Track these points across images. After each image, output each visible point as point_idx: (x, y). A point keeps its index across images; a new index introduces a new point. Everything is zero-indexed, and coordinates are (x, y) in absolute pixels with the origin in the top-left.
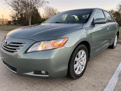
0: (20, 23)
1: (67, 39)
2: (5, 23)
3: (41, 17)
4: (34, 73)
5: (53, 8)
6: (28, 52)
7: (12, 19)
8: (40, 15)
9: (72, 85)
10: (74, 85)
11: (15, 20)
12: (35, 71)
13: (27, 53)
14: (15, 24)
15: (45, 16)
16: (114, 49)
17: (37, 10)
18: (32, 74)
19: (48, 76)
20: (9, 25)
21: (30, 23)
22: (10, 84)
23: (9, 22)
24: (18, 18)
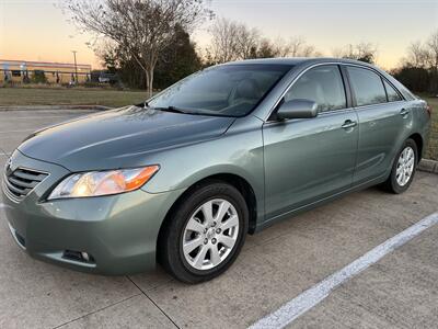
0: (127, 80)
1: (157, 168)
2: (82, 78)
3: (199, 59)
4: (65, 257)
5: (244, 27)
6: (50, 198)
7: (104, 65)
8: (197, 51)
9: (175, 298)
10: (180, 300)
11: (112, 70)
12: (67, 251)
13: (47, 201)
14: (113, 82)
15: (213, 56)
16: (396, 196)
17: (187, 35)
18: (58, 256)
19: (94, 266)
20: (92, 86)
21: (150, 84)
22: (15, 279)
23: (95, 75)
24: (122, 63)
